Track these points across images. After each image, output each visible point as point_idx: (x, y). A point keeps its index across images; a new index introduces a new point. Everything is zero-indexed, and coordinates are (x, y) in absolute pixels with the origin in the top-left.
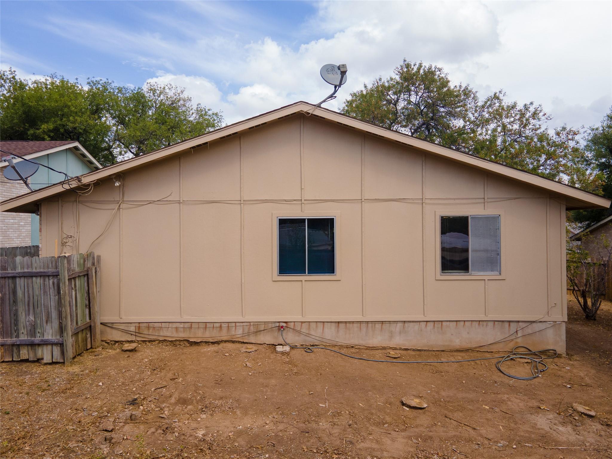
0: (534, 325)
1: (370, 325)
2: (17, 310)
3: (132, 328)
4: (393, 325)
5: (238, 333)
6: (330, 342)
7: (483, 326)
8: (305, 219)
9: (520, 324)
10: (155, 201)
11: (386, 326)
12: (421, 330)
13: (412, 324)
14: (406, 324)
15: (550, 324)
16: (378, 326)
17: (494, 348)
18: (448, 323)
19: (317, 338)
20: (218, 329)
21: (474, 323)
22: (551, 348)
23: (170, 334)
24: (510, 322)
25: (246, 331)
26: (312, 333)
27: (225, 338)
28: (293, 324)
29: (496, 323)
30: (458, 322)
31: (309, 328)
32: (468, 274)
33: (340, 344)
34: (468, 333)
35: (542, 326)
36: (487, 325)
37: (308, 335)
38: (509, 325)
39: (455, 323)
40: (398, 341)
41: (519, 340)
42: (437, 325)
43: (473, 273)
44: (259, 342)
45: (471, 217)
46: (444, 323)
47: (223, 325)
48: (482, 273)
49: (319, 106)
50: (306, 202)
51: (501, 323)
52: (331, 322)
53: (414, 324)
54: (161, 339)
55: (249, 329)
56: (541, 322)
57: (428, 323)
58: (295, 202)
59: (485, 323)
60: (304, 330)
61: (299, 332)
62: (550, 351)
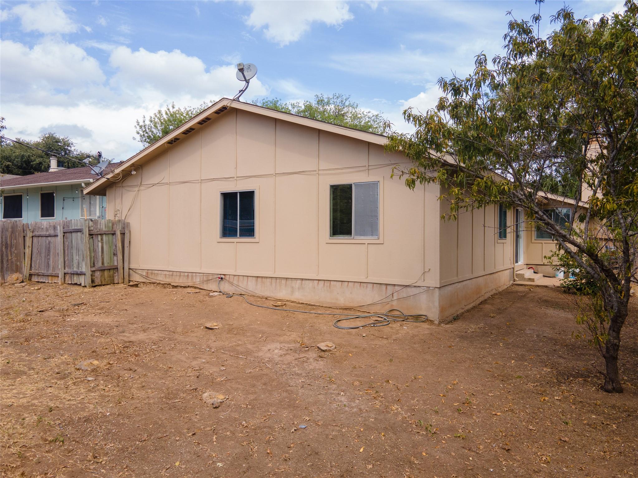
0: (409, 289)
1: (278, 281)
2: (72, 253)
3: (144, 274)
4: (294, 282)
5: (197, 281)
6: (250, 293)
7: (363, 287)
8: (237, 192)
9: (396, 287)
10: (156, 184)
11: (289, 282)
12: (314, 288)
13: (307, 281)
14: (303, 282)
15: (423, 289)
16: (284, 282)
17: (373, 309)
18: (335, 283)
19: (243, 289)
20: (187, 277)
21: (356, 284)
22: (424, 314)
23: (161, 279)
24: (387, 285)
25: (202, 280)
26: (240, 284)
27: (190, 284)
28: (228, 276)
29: (375, 285)
30: (343, 282)
31: (238, 281)
32: (351, 238)
33: (258, 295)
34: (351, 293)
35: (416, 291)
36: (367, 287)
37: (238, 286)
38: (386, 288)
39: (341, 283)
40: (298, 296)
41: (395, 303)
42: (327, 284)
43: (356, 237)
44: (209, 289)
45: (355, 185)
46: (332, 283)
47: (190, 275)
48: (362, 237)
49: (237, 100)
50: (238, 179)
51: (379, 286)
52: (252, 277)
53: (310, 281)
54: (158, 282)
55: (203, 278)
56: (415, 286)
57: (320, 282)
58: (231, 179)
59: (365, 285)
60: (235, 282)
61: (232, 284)
62: (422, 317)
